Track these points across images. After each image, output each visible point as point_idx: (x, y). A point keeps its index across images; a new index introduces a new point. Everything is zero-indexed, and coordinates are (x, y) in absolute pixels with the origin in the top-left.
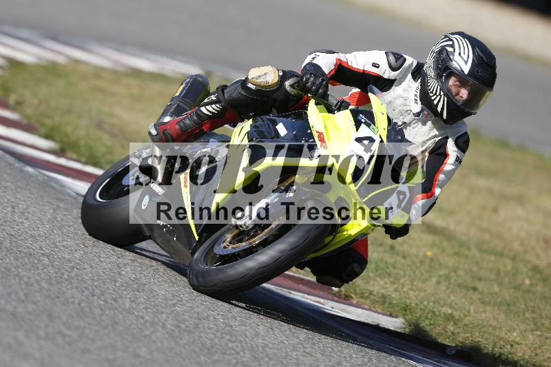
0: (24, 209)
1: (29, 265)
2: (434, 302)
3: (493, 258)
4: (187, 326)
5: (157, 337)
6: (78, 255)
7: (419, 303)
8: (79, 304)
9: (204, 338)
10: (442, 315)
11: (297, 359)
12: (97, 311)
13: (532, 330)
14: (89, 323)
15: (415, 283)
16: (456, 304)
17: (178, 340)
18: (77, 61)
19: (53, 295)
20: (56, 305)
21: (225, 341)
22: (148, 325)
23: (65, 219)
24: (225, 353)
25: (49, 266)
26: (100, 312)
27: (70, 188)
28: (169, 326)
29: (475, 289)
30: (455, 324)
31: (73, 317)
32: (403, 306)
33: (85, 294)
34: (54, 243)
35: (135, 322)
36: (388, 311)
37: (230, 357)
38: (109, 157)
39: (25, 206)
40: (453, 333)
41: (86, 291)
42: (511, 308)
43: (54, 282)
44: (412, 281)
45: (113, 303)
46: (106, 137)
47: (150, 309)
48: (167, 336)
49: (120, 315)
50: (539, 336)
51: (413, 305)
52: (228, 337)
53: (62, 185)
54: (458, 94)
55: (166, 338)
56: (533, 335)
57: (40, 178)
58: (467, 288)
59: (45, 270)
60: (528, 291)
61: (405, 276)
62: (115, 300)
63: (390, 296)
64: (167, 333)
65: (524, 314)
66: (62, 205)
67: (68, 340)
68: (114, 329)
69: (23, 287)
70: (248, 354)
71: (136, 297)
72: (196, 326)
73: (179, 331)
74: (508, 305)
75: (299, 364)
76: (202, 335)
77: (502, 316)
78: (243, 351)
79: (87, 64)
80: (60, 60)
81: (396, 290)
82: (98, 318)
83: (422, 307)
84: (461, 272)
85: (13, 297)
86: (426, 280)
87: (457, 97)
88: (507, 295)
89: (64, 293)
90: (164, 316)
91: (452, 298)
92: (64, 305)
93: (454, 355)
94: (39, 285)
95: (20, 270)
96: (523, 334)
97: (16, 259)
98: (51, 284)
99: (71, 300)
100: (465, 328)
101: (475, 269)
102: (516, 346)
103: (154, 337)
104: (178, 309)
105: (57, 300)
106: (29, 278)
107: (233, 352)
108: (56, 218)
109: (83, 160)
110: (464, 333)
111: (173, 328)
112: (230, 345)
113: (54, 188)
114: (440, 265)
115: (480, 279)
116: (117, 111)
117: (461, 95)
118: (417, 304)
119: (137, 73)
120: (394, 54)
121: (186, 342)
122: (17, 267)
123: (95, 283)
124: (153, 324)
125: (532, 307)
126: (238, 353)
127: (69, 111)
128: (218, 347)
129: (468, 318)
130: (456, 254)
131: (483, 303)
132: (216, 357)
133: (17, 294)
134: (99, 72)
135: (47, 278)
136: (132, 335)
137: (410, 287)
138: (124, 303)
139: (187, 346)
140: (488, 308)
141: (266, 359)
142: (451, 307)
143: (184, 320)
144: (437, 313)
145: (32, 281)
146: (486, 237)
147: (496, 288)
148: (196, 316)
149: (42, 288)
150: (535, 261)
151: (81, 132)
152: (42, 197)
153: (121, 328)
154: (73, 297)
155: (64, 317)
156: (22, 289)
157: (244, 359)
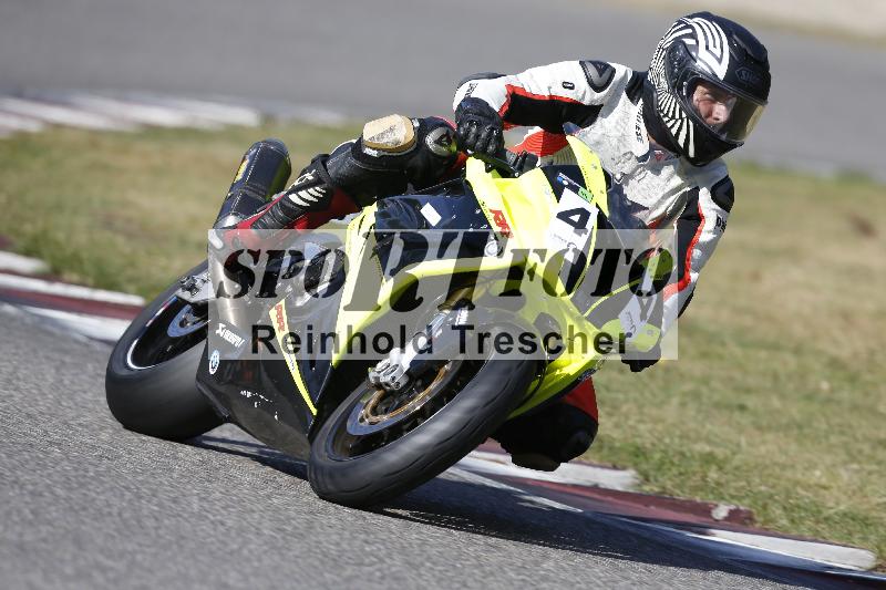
0: (11, 375)
1: (32, 464)
2: (681, 437)
3: (763, 354)
4: (296, 528)
5: (250, 551)
6: (104, 436)
7: (656, 442)
8: (120, 514)
9: (325, 544)
10: (697, 457)
11: (477, 558)
12: (150, 523)
13: (845, 463)
14: (140, 545)
15: (646, 410)
16: (716, 436)
17: (284, 552)
18: (58, 127)
19: (76, 507)
20: (83, 523)
21: (358, 543)
22: (233, 534)
23: (76, 381)
24: (361, 564)
25: (62, 460)
26: (155, 525)
27: (77, 331)
28: (266, 532)
29: (742, 408)
30: (720, 469)
31: (113, 537)
32: (632, 449)
33: (127, 498)
34: (65, 423)
35: (212, 532)
36: (609, 461)
37: (371, 569)
38: (130, 272)
39: (11, 369)
40: (718, 484)
41: (127, 493)
42: (806, 431)
43: (76, 486)
44: (641, 407)
45: (173, 505)
46: (120, 240)
47: (234, 507)
48: (265, 548)
49: (187, 524)
50: (857, 471)
51: (648, 446)
52: (363, 536)
53: (63, 327)
54: (709, 114)
55: (265, 552)
56: (847, 470)
57: (28, 320)
58: (729, 407)
59: (58, 468)
60: (829, 401)
61: (626, 401)
62: (175, 501)
63: (609, 436)
64: (266, 543)
65: (827, 437)
66: (68, 359)
67: (111, 575)
68: (181, 547)
69: (28, 499)
70: (398, 560)
71: (207, 492)
72: (310, 526)
73: (284, 538)
74: (800, 427)
75: (481, 565)
76: (321, 538)
77: (793, 448)
78: (389, 556)
79: (74, 128)
80: (33, 127)
81: (617, 426)
82: (153, 532)
83: (662, 447)
84: (715, 384)
85: (16, 518)
86: (663, 403)
87: (709, 120)
88: (795, 411)
89: (94, 500)
90: (256, 516)
91: (709, 426)
92: (96, 519)
93: (726, 519)
94: (52, 493)
95: (19, 473)
96: (831, 470)
97: (9, 456)
98: (71, 489)
99: (106, 510)
100: (737, 473)
101: (737, 375)
102: (823, 492)
103: (245, 552)
104: (275, 501)
105: (83, 513)
106: (35, 484)
107: (375, 560)
108: (62, 381)
109: (90, 281)
110: (735, 481)
111: (272, 533)
112: (367, 549)
113: (51, 334)
114: (682, 376)
115: (748, 391)
116: (132, 195)
117: (715, 115)
118: (653, 445)
119: (153, 132)
120: (594, 63)
121: (297, 553)
122: (13, 469)
123: (140, 478)
124: (241, 531)
125: (840, 426)
126: (382, 561)
127: (59, 207)
128: (350, 555)
129: (738, 457)
130: (704, 355)
131: (760, 428)
132: (349, 571)
133: (19, 512)
134: (94, 137)
135: (63, 479)
136: (211, 553)
137: (638, 417)
138: (189, 504)
139: (300, 560)
140: (769, 437)
141: (428, 564)
142: (709, 442)
143: (289, 518)
144: (688, 454)
145: (40, 488)
146: (748, 321)
147: (776, 403)
148: (306, 509)
149: (57, 497)
150: (833, 351)
151: (81, 238)
152: (35, 351)
153: (192, 545)
154: (109, 506)
155: (99, 541)
156: (27, 503)
157: (394, 569)
